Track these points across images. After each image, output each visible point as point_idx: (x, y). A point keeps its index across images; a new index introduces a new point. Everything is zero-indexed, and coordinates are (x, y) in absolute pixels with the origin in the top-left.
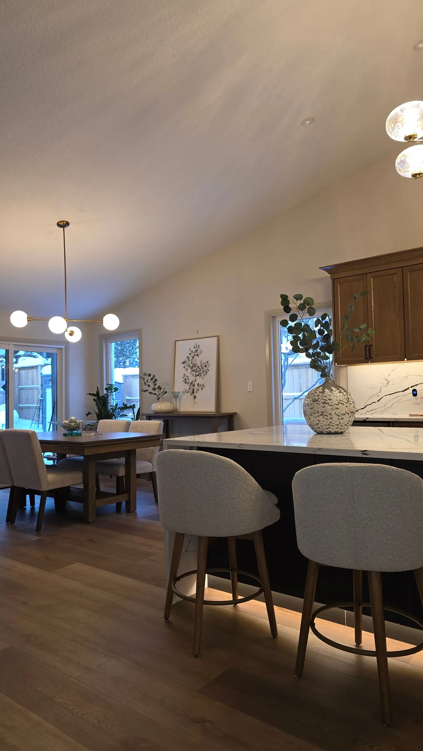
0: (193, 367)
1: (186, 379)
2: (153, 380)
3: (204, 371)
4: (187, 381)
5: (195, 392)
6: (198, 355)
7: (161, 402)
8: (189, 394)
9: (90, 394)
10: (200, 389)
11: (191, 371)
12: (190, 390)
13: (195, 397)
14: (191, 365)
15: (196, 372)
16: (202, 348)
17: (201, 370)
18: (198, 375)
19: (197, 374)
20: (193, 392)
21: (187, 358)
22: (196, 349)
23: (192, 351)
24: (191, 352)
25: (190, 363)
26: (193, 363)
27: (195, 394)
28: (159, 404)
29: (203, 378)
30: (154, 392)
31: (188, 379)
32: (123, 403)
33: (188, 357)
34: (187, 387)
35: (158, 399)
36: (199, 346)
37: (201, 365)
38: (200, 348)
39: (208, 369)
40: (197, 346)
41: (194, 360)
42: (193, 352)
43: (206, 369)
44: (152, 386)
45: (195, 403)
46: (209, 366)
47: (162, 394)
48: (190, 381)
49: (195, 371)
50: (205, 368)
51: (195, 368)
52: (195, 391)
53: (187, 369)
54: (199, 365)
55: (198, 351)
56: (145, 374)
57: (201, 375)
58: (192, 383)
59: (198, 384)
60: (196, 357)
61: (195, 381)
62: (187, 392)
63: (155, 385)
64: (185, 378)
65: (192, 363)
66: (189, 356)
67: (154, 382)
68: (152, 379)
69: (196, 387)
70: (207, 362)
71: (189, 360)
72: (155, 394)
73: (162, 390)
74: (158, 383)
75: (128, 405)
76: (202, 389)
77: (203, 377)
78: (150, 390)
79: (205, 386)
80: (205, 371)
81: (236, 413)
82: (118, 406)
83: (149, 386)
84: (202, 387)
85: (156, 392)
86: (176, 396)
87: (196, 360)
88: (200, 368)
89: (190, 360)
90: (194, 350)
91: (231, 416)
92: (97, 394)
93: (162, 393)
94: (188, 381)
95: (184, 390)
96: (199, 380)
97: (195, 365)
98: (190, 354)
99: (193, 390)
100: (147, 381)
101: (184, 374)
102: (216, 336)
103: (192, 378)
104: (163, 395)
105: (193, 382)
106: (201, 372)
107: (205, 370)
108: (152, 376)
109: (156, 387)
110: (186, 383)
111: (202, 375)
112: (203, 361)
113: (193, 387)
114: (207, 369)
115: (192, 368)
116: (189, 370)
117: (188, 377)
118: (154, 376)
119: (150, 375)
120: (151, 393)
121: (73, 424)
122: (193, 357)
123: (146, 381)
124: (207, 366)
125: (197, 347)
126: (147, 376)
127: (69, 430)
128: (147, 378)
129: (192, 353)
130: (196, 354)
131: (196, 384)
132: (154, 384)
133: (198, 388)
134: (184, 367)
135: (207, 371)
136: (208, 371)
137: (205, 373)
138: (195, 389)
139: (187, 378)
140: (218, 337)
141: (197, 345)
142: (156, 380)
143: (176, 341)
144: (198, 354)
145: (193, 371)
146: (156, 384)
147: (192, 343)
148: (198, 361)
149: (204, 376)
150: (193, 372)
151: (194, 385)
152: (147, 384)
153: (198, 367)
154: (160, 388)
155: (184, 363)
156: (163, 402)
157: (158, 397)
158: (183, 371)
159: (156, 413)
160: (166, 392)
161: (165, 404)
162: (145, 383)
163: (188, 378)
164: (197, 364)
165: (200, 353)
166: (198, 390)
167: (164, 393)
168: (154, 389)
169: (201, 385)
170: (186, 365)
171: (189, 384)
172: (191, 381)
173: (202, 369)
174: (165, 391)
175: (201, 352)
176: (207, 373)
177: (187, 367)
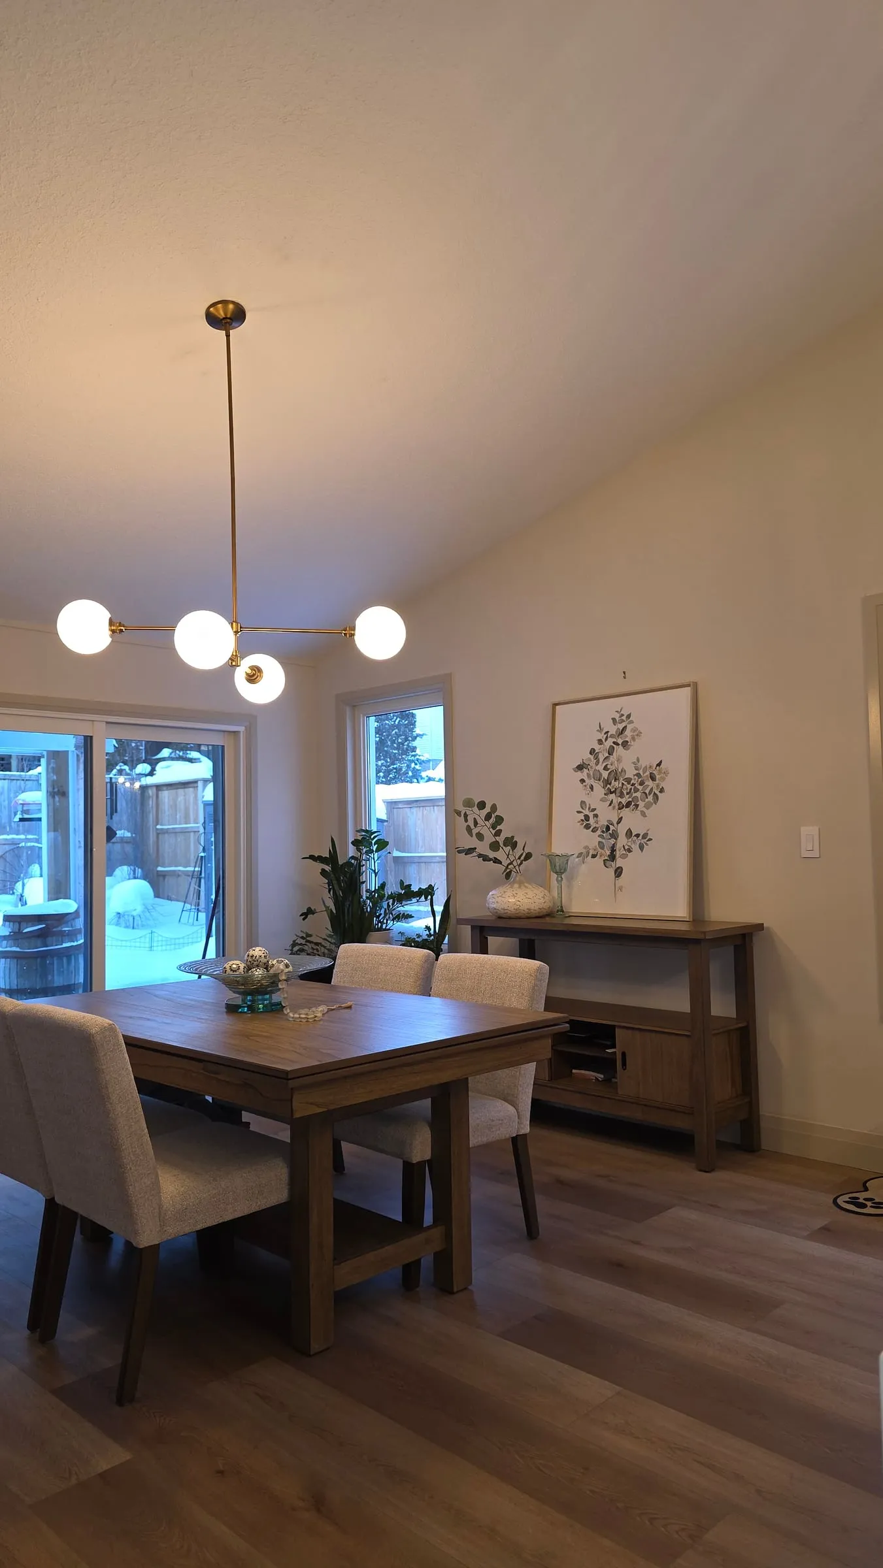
0: (612, 782)
1: (587, 818)
2: (493, 820)
3: (647, 791)
4: (592, 821)
5: (617, 856)
6: (625, 744)
7: (516, 885)
8: (599, 861)
9: (312, 857)
10: (635, 848)
11: (604, 791)
12: (602, 848)
13: (619, 872)
14: (605, 774)
15: (622, 796)
16: (637, 722)
17: (636, 790)
18: (628, 805)
19: (624, 801)
20: (612, 857)
21: (591, 753)
22: (621, 726)
23: (607, 732)
24: (602, 736)
25: (600, 767)
26: (612, 768)
27: (619, 862)
28: (509, 893)
29: (643, 814)
30: (492, 855)
31: (596, 816)
32: (402, 882)
33: (592, 751)
34: (592, 840)
35: (508, 876)
36: (629, 716)
37: (638, 775)
38: (632, 722)
39: (662, 785)
40: (624, 718)
41: (613, 758)
42: (612, 736)
43: (655, 786)
44: (489, 837)
45: (621, 889)
46: (663, 779)
47: (519, 862)
48: (603, 822)
49: (618, 794)
50: (650, 783)
51: (615, 784)
52: (618, 854)
53: (592, 788)
54: (630, 773)
55: (628, 732)
56: (468, 803)
57: (637, 806)
58: (608, 828)
59: (629, 833)
60: (619, 750)
61: (618, 823)
62: (594, 856)
63: (498, 833)
64: (587, 812)
65: (606, 768)
66: (597, 748)
67: (494, 827)
68: (488, 817)
69: (622, 841)
70: (659, 764)
71: (597, 758)
72: (496, 861)
73: (518, 851)
74: (506, 830)
75: (415, 888)
76: (641, 847)
77: (644, 809)
78: (483, 848)
79: (650, 840)
80: (650, 793)
81: (760, 927)
82: (389, 890)
83: (480, 837)
84: (643, 841)
85: (500, 855)
86: (559, 867)
87: (619, 760)
88: (633, 785)
89: (601, 758)
90: (613, 730)
91: (744, 935)
92: (332, 859)
93: (519, 858)
94: (597, 822)
95: (584, 851)
96: (631, 821)
97: (616, 775)
98: (600, 742)
99: (613, 850)
100: (476, 823)
101: (583, 803)
102: (688, 685)
103: (607, 814)
104: (521, 863)
105: (612, 824)
106: (638, 794)
107: (652, 789)
108: (487, 810)
109: (501, 839)
110: (587, 827)
111: (641, 804)
112: (643, 763)
113: (612, 841)
114: (658, 786)
115: (607, 782)
116: (599, 790)
117: (594, 810)
118: (494, 808)
119: (482, 805)
120: (486, 858)
121: (258, 973)
122: (611, 751)
123: (471, 823)
124: (658, 777)
125: (623, 721)
126: (475, 809)
127: (245, 993)
128: (475, 813)
129: (606, 739)
130: (620, 741)
131: (622, 830)
132: (493, 832)
133: (629, 844)
134: (582, 781)
135: (657, 792)
136: (662, 791)
137: (650, 798)
138: (619, 846)
139: (591, 815)
140: (695, 687)
141: (623, 715)
142: (500, 820)
143: (555, 705)
144: (627, 742)
145: (611, 793)
146: (500, 831)
147: (604, 712)
148: (626, 761)
149: (648, 806)
150: (612, 796)
151: (614, 836)
152: (475, 831)
153: (628, 780)
154: (511, 843)
155: (580, 768)
156: (521, 883)
157: (508, 870)
158: (581, 794)
159: (500, 918)
160: (528, 856)
161: (528, 891)
162: (469, 830)
163: (595, 812)
164: (623, 771)
165: (633, 739)
166: (629, 851)
167: (522, 858)
168: (495, 846)
169: (637, 836)
170: (588, 775)
171: (599, 832)
172: (606, 823)
173: (640, 788)
174: (527, 850)
175: (638, 734)
176: (656, 797)
177: (592, 782)
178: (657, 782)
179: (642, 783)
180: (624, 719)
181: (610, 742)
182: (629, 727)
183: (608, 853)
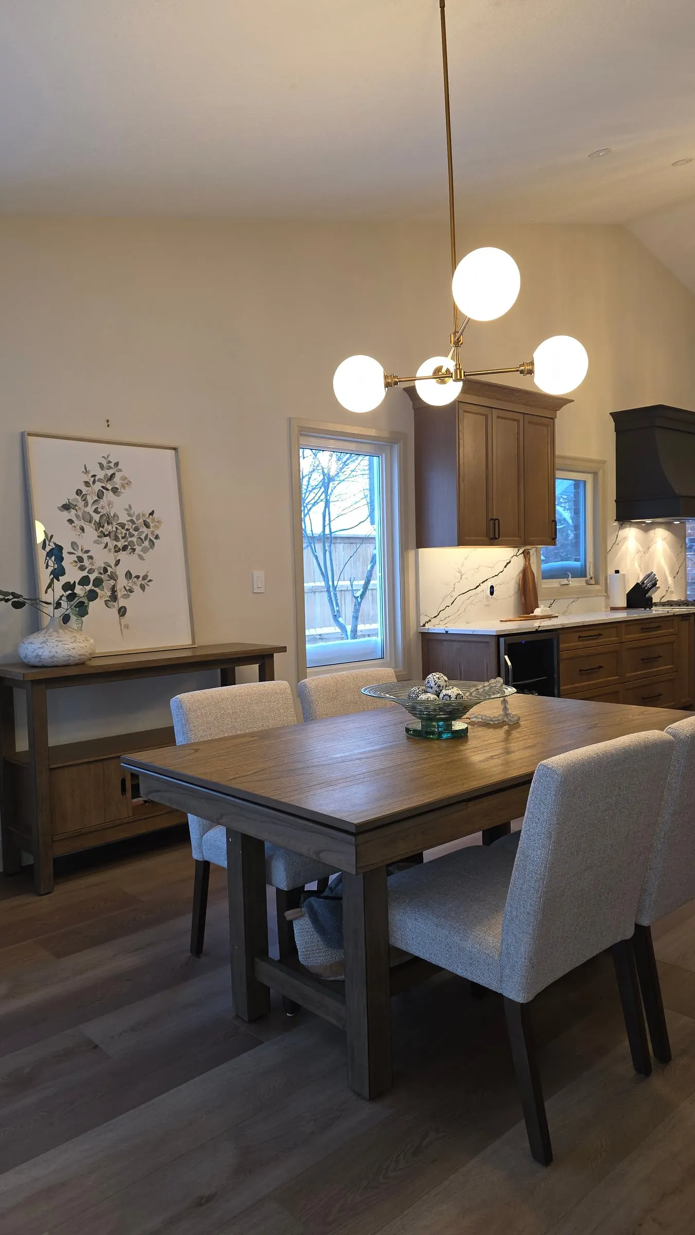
0: (105, 525)
1: (80, 559)
3: (143, 537)
4: (86, 563)
5: (119, 596)
6: (115, 490)
10: (137, 589)
11: (96, 534)
13: (122, 611)
14: (97, 517)
15: (117, 539)
16: (126, 470)
17: (132, 536)
18: (125, 548)
19: (120, 544)
20: (114, 597)
21: (77, 494)
22: (110, 473)
23: (94, 476)
24: (88, 479)
25: (90, 509)
26: (103, 512)
27: (122, 602)
29: (141, 558)
31: (91, 557)
33: (79, 492)
36: (117, 464)
37: (132, 522)
38: (120, 470)
39: (156, 532)
40: (112, 465)
41: (103, 502)
42: (100, 480)
43: (149, 532)
45: (127, 626)
46: (157, 527)
48: (100, 564)
49: (113, 537)
50: (145, 530)
51: (108, 528)
52: (119, 594)
53: (82, 529)
54: (124, 518)
55: (117, 479)
57: (134, 550)
58: (105, 570)
59: (129, 575)
60: (109, 496)
61: (117, 565)
64: (80, 554)
65: (96, 511)
66: (85, 490)
69: (122, 582)
70: (152, 513)
71: (85, 500)
76: (143, 587)
77: (141, 553)
79: (150, 581)
80: (146, 540)
84: (143, 582)
87: (110, 505)
88: (127, 530)
89: (90, 500)
90: (101, 474)
94: (92, 564)
96: (128, 561)
97: (108, 519)
98: (87, 484)
99: (113, 590)
102: (170, 448)
103: (103, 557)
105: (110, 566)
106: (134, 539)
107: (147, 535)
111: (138, 549)
112: (136, 510)
113: (112, 582)
114: (153, 533)
115: (99, 525)
116: (91, 532)
117: (88, 552)
122: (100, 495)
124: (151, 525)
125: (110, 468)
129: (94, 482)
130: (109, 487)
131: (121, 571)
133: (130, 585)
134: (71, 521)
135: (153, 539)
136: (157, 537)
137: (147, 543)
138: (120, 586)
139: (85, 556)
140: (177, 450)
141: (110, 462)
143: (25, 434)
144: (117, 489)
145: (105, 536)
147: (89, 454)
148: (117, 505)
149: (145, 550)
150: (107, 539)
151: (114, 577)
153: (122, 526)
155: (66, 507)
163: (89, 554)
164: (116, 515)
165: (123, 486)
166: (131, 591)
169: (138, 577)
170: (77, 516)
172: (103, 565)
173: (136, 533)
175: (127, 483)
176: (152, 544)
177: (82, 523)
178: (152, 529)
179: (136, 529)
180: (111, 468)
181: (98, 486)
182: (118, 475)
183: (109, 594)
